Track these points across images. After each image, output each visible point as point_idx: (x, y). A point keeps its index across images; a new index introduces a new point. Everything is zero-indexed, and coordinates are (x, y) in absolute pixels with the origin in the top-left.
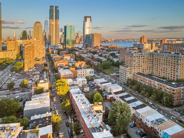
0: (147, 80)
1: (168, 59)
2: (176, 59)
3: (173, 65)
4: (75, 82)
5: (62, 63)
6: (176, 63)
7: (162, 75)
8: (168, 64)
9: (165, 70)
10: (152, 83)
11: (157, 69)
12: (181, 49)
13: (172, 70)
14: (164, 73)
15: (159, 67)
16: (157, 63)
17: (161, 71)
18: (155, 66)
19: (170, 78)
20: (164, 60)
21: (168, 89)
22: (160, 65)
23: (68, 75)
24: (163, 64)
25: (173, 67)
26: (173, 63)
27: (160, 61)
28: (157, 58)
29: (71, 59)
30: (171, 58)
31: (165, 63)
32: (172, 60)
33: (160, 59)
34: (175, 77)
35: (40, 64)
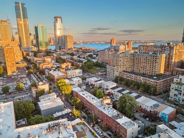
0: (133, 77)
1: (148, 58)
2: (152, 58)
3: (152, 63)
4: (72, 82)
5: (48, 65)
6: (154, 61)
7: (142, 72)
8: (147, 62)
9: (145, 67)
10: (138, 78)
11: (138, 67)
12: (155, 50)
13: (150, 67)
14: (144, 70)
15: (139, 65)
16: (138, 62)
17: (141, 69)
18: (135, 65)
19: (149, 73)
20: (145, 59)
21: (152, 82)
22: (140, 64)
23: (62, 76)
24: (143, 62)
25: (152, 65)
26: (152, 61)
27: (140, 60)
28: (138, 57)
29: (53, 61)
30: (150, 57)
31: (145, 62)
32: (151, 59)
33: (140, 59)
34: (153, 72)
35: (21, 67)
